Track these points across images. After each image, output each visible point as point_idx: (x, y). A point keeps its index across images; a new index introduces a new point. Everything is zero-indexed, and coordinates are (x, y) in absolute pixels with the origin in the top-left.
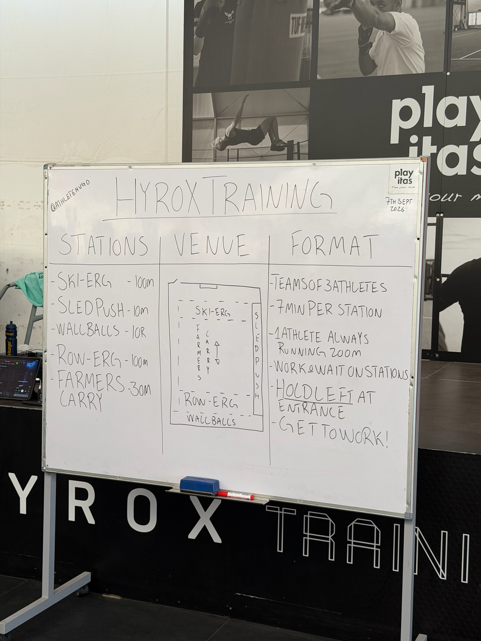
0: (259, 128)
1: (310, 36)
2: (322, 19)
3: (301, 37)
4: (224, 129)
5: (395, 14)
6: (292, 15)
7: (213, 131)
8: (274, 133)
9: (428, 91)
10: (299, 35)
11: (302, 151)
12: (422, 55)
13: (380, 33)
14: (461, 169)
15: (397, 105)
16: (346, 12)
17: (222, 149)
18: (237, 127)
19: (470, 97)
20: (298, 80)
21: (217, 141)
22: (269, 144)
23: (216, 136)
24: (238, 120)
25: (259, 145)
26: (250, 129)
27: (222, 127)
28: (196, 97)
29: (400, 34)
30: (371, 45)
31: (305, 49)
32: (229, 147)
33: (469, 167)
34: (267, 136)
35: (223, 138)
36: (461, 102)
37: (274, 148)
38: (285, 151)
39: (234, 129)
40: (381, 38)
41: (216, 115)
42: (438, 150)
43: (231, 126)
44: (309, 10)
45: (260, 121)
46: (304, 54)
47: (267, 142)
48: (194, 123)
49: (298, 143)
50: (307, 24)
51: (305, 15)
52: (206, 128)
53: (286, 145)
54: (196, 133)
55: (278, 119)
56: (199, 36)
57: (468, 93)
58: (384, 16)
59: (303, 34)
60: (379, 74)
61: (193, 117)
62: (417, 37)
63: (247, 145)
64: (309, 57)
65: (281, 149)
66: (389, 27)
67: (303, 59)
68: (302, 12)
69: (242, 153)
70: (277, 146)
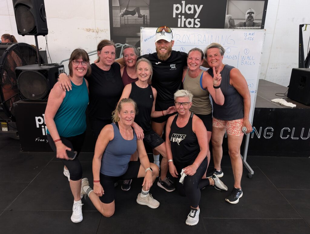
0: (134, 10)
4: (123, 10)
7: (119, 11)
8: (139, 12)
9: (183, 2)
11: (147, 18)
17: (123, 16)
18: (127, 10)
19: (195, 5)
21: (121, 14)
23: (120, 12)
24: (127, 7)
25: (134, 16)
26: (131, 10)
27: (122, 9)
32: (125, 16)
33: (194, 25)
34: (137, 13)
35: (123, 13)
36: (192, 6)
37: (139, 17)
38: (142, 18)
39: (126, 10)
42: (186, 20)
43: (125, 9)
45: (134, 8)
47: (137, 15)
48: (113, 8)
49: (146, 16)
52: (117, 9)
53: (142, 16)
54: (113, 11)
55: (140, 8)
61: (113, 6)
63: (130, 16)
69: (129, 18)
70: (140, 16)
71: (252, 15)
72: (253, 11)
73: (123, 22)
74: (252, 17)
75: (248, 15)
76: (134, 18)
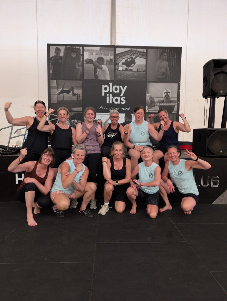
0: (69, 90)
1: (82, 68)
2: (85, 65)
3: (79, 69)
5: (102, 65)
6: (77, 63)
7: (56, 90)
8: (73, 91)
9: (111, 84)
10: (79, 68)
11: (80, 96)
12: (109, 75)
13: (99, 69)
14: (119, 102)
15: (104, 87)
16: (90, 64)
19: (120, 86)
20: (79, 78)
21: (58, 92)
22: (72, 94)
23: (57, 91)
24: (63, 87)
26: (67, 90)
28: (51, 81)
29: (104, 70)
30: (97, 72)
31: (80, 71)
32: (61, 94)
33: (120, 102)
34: (71, 92)
35: (59, 92)
36: (118, 87)
38: (76, 96)
39: (62, 89)
40: (99, 71)
41: (57, 86)
42: (113, 98)
43: (61, 89)
44: (81, 62)
45: (69, 88)
46: (80, 73)
48: (51, 87)
49: (80, 94)
50: (81, 65)
51: (80, 63)
52: (54, 89)
54: (51, 90)
55: (74, 88)
56: (52, 65)
57: (120, 85)
58: (100, 66)
59: (80, 68)
60: (99, 79)
61: (51, 86)
62: (107, 71)
63: (66, 94)
64: (82, 73)
65: (75, 95)
66: (101, 68)
67: (80, 74)
68: (79, 62)
69: (64, 96)
70: (74, 94)
71: (169, 94)
72: (169, 91)
73: (59, 99)
74: (169, 96)
75: (165, 94)
76: (69, 96)
